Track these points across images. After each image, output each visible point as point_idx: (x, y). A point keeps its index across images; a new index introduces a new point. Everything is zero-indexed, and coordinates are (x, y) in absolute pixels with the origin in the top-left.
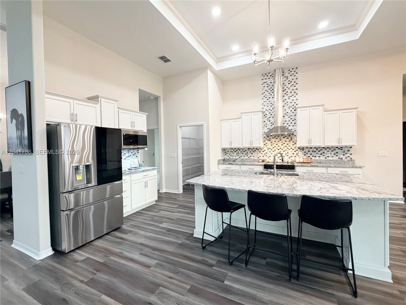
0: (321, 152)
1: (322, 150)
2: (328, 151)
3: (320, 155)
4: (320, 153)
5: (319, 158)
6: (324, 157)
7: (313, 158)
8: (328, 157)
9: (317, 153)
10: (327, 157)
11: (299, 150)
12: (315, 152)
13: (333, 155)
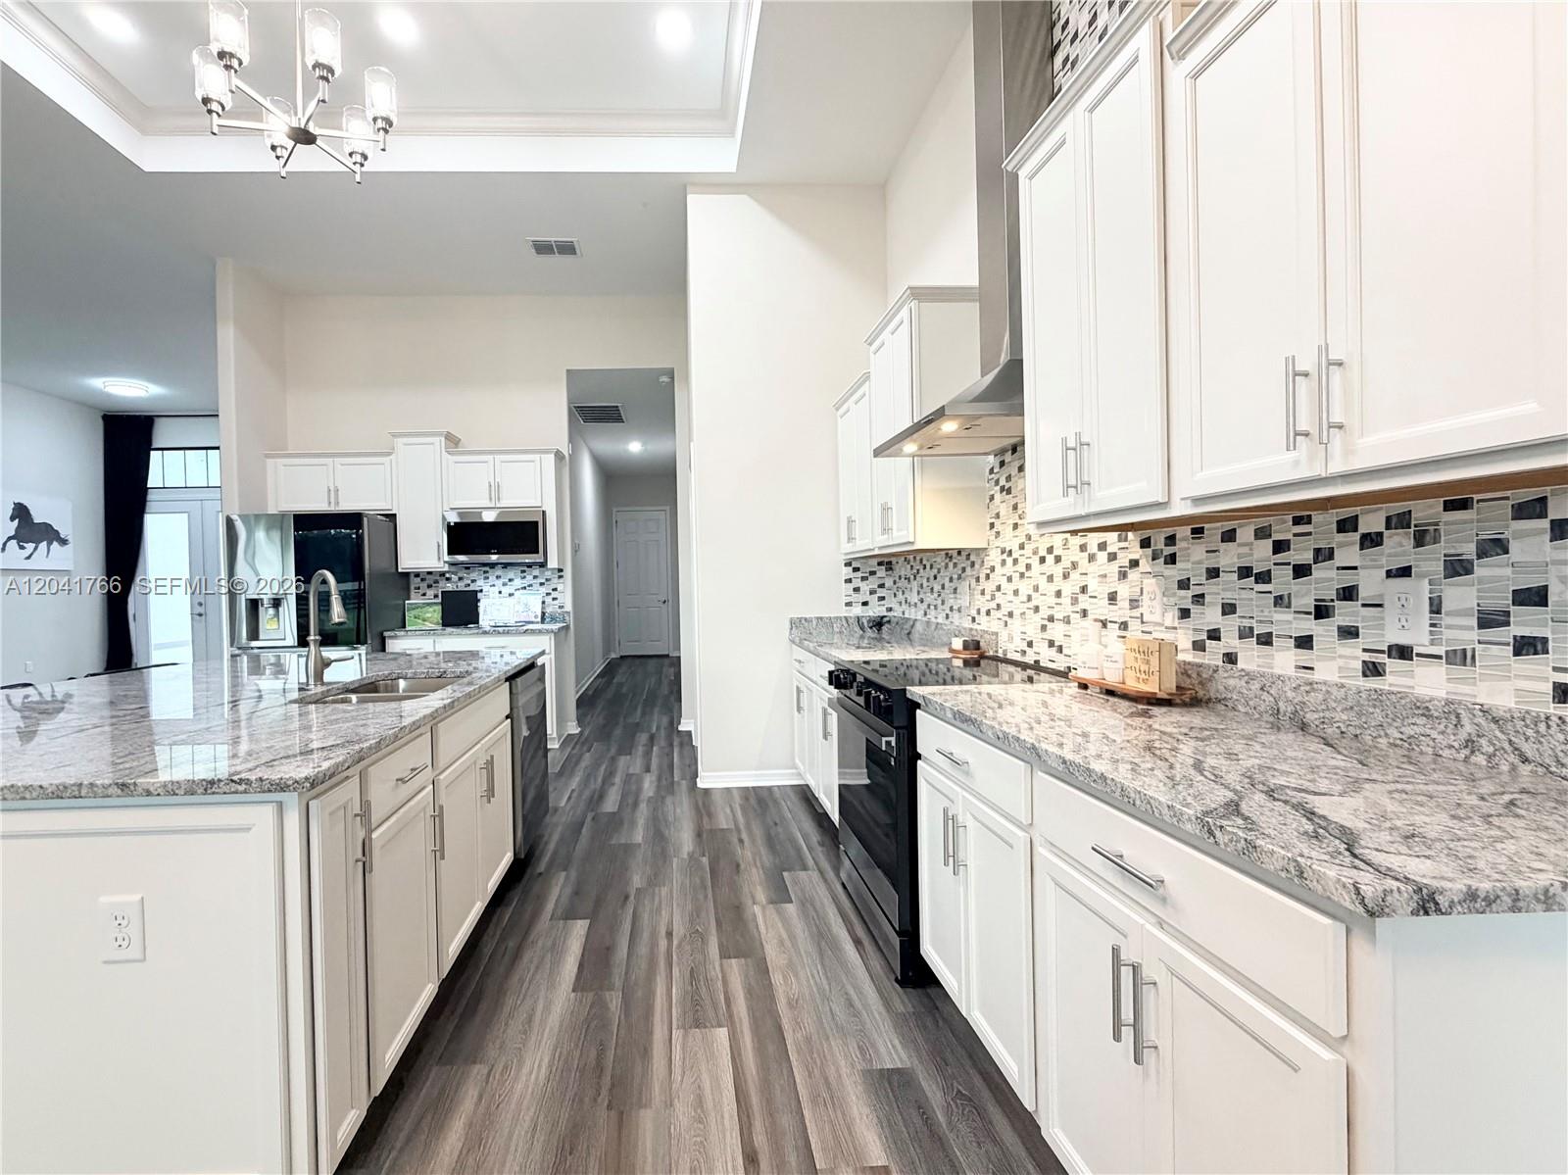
0: (1325, 580)
1: (1330, 555)
2: (1405, 572)
3: (1309, 626)
4: (1309, 603)
5: (1304, 657)
6: (1353, 654)
7: (1251, 657)
8: (1403, 652)
9: (1279, 601)
10: (1383, 658)
11: (1145, 565)
12: (1264, 577)
13: (1467, 634)
